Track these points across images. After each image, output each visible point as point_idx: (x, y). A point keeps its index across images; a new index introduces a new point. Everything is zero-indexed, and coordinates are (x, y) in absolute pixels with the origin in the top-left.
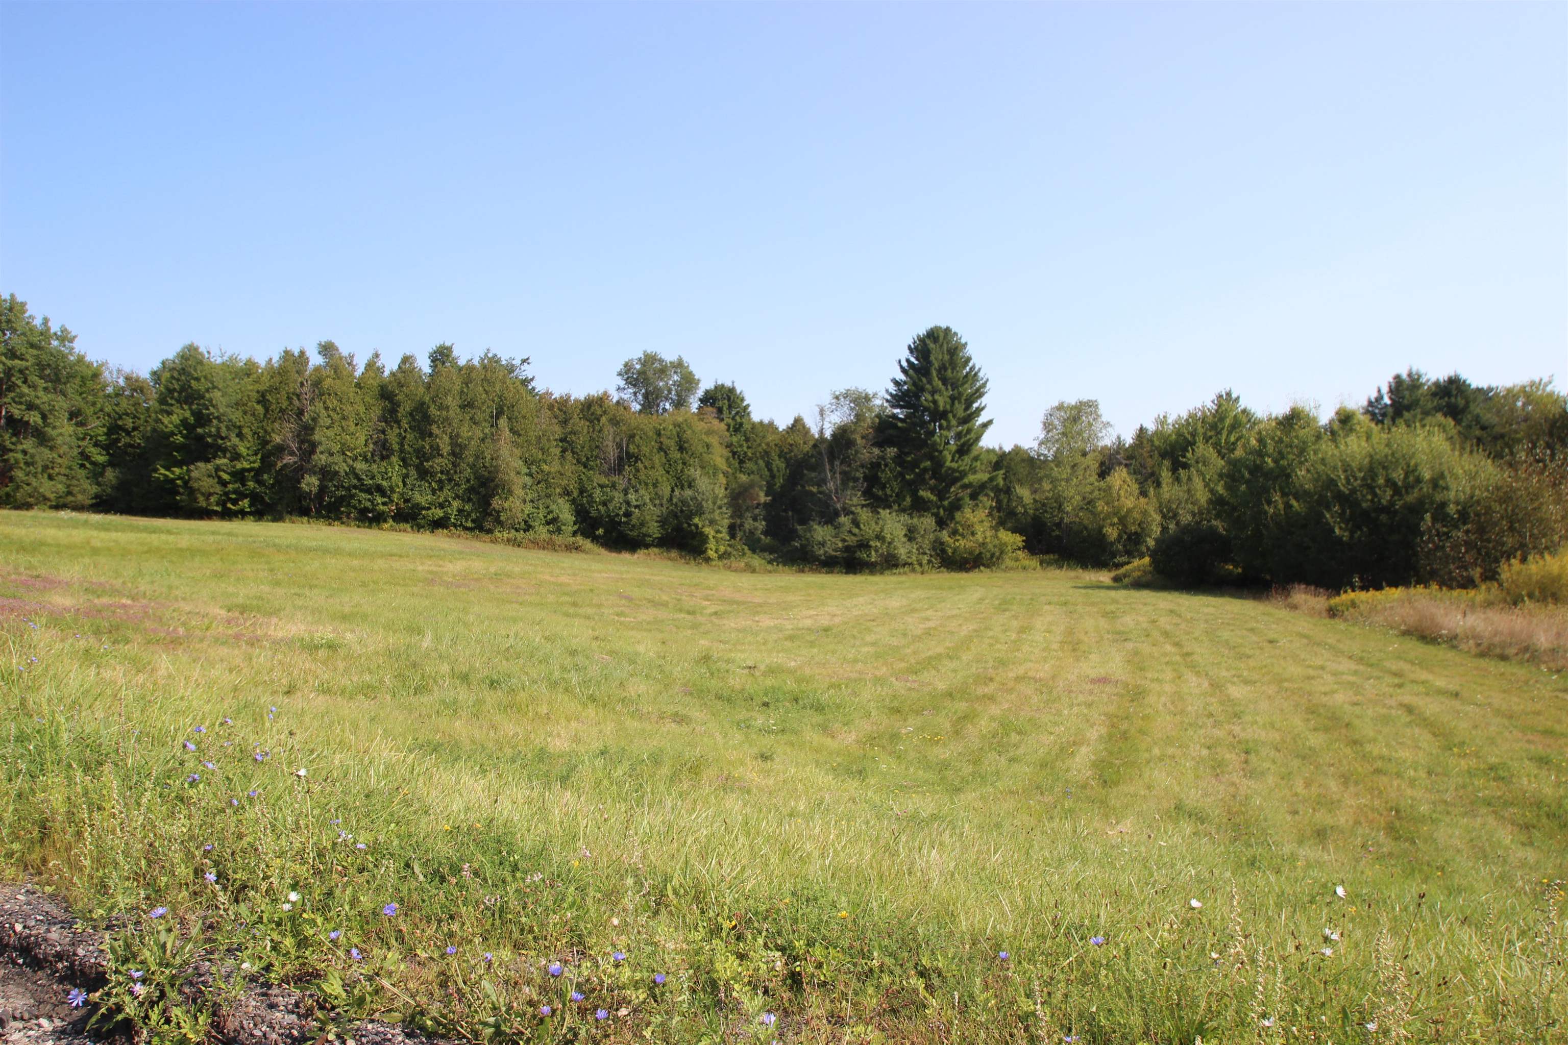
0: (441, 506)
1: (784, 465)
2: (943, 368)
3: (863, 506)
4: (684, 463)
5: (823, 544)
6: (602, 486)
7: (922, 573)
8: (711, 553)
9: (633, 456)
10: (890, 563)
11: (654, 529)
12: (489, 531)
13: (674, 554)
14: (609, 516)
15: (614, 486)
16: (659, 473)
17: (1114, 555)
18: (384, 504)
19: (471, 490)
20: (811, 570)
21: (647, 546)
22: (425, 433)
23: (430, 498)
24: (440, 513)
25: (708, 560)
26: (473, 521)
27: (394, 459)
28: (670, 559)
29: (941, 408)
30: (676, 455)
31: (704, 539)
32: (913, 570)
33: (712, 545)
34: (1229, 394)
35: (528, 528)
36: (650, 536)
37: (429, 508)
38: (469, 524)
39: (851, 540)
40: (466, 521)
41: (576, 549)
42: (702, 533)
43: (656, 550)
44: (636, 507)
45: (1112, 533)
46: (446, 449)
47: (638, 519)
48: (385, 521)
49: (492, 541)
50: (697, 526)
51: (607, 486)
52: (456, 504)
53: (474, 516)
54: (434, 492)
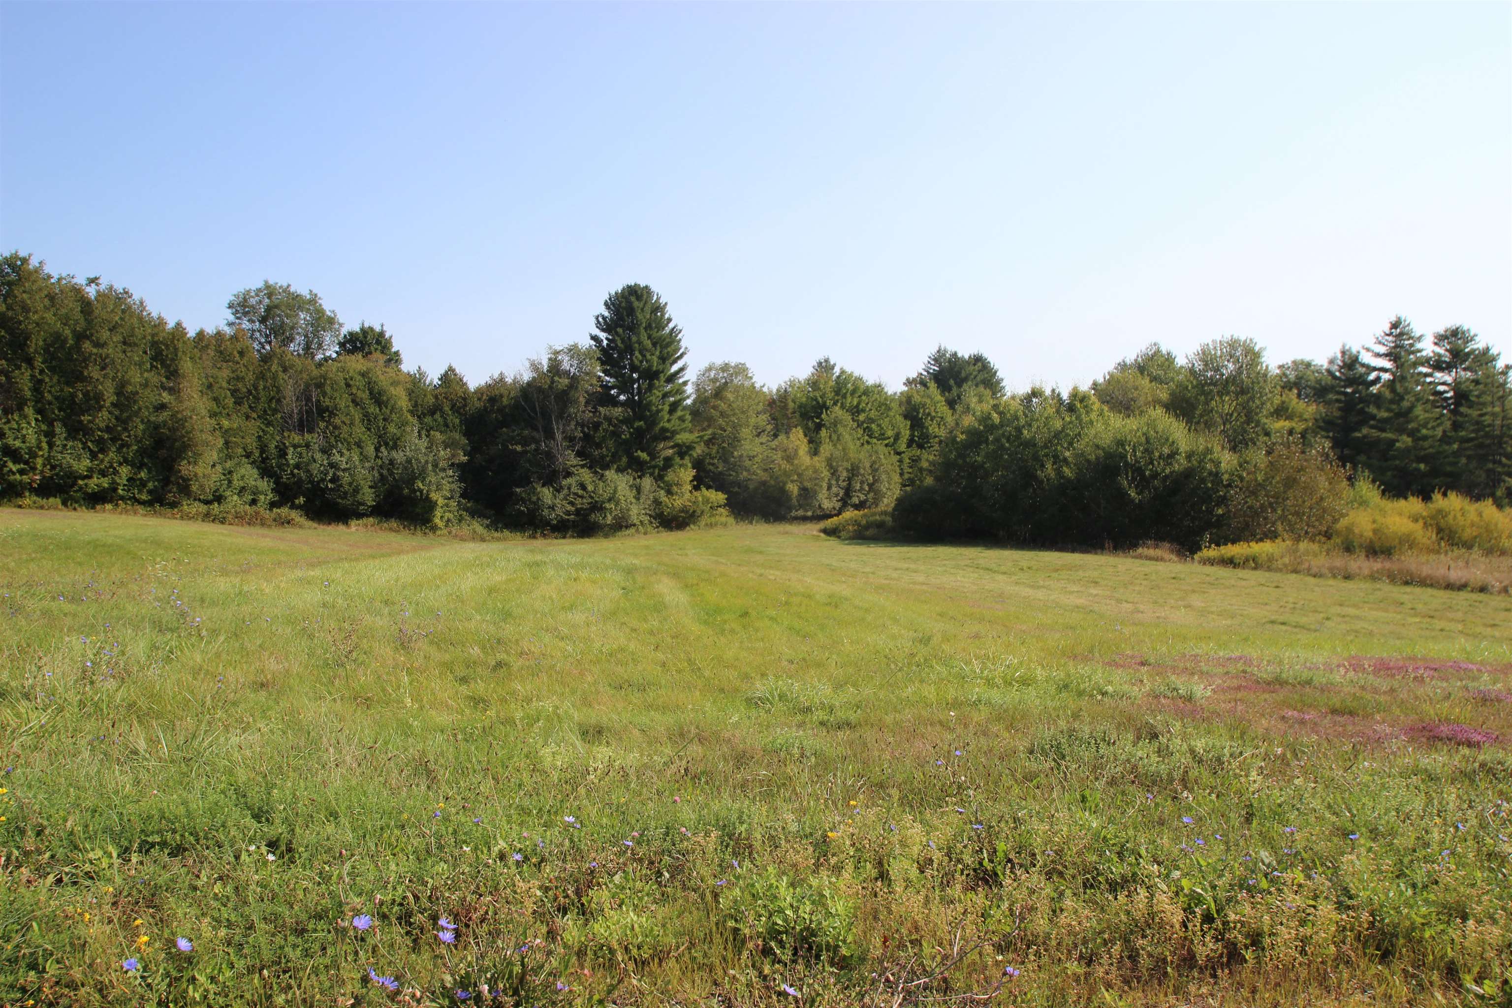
0: (103, 474)
1: (457, 421)
2: (649, 327)
3: (583, 466)
4: (385, 420)
5: (552, 508)
6: (295, 446)
7: (645, 533)
8: (437, 521)
9: (327, 409)
10: (621, 525)
11: (368, 497)
12: (173, 505)
13: (394, 524)
14: (311, 482)
15: (307, 446)
16: (359, 430)
17: (790, 509)
18: (22, 472)
19: (142, 452)
20: (544, 536)
21: (359, 516)
22: (75, 376)
23: (87, 463)
24: (105, 483)
25: (434, 529)
26: (150, 492)
27: (29, 411)
28: (391, 529)
29: (654, 369)
30: (373, 409)
31: (431, 506)
32: (637, 531)
33: (438, 513)
34: (827, 361)
35: (219, 498)
36: (363, 504)
37: (89, 477)
38: (144, 497)
39: (583, 503)
40: (140, 492)
41: (289, 523)
42: (428, 499)
43: (371, 520)
44: (344, 470)
45: (793, 489)
46: (110, 397)
47: (350, 484)
48: (20, 495)
49: (182, 518)
50: (421, 491)
51: (300, 446)
52: (125, 471)
53: (150, 485)
54: (93, 456)
